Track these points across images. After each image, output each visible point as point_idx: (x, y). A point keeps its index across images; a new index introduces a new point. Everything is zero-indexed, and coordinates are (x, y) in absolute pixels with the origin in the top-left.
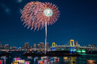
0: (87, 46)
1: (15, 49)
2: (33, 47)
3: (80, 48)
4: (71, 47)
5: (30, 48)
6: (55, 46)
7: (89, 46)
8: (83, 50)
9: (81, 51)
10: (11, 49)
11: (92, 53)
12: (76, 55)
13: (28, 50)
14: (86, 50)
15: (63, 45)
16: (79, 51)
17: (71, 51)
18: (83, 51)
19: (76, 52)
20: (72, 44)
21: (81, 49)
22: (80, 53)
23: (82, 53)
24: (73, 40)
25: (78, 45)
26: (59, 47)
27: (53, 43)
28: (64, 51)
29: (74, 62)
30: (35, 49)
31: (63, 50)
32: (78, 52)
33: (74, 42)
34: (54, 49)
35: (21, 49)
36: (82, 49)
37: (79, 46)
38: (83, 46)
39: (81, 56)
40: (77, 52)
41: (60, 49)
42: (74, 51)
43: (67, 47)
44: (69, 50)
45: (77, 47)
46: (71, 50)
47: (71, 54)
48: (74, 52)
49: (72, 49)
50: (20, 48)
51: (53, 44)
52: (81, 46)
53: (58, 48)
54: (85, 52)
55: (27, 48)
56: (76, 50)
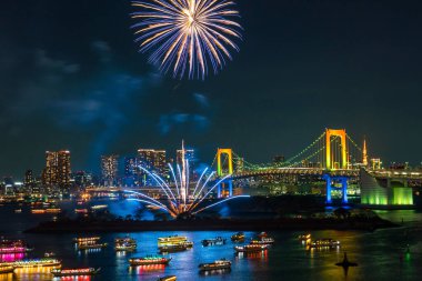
2: (98, 180)
3: (383, 181)
4: (328, 172)
5: (78, 183)
6: (234, 166)
8: (401, 190)
9: (390, 196)
12: (356, 219)
13: (66, 196)
14: (415, 189)
15: (278, 160)
16: (379, 200)
17: (329, 198)
18: (403, 199)
19: (359, 200)
20: (337, 157)
21: (388, 186)
22: (381, 207)
23: (392, 208)
24: (340, 134)
25: (370, 163)
26: (256, 176)
27: (221, 151)
28: (289, 198)
30: (112, 188)
31: (279, 190)
32: (372, 202)
34: (227, 186)
35: (24, 189)
36: (398, 184)
37: (377, 166)
38: (401, 168)
39: (388, 224)
40: (364, 201)
41: (260, 187)
42: (346, 198)
43: (307, 175)
44: (315, 192)
45: (362, 171)
46: (332, 194)
47: (329, 215)
48: (345, 204)
49: (333, 187)
50: (15, 187)
51: (224, 156)
52: (387, 166)
53: (252, 182)
54: (411, 202)
55: (62, 186)
56: (359, 191)
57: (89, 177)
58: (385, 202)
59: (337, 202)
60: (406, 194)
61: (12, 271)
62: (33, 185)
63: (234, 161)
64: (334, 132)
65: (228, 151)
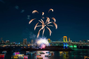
0: (79, 42)
1: (15, 44)
2: (31, 43)
4: (64, 42)
6: (50, 41)
7: (80, 42)
8: (75, 45)
10: (12, 45)
11: (83, 48)
12: (68, 50)
13: (26, 45)
14: (77, 45)
15: (57, 41)
18: (75, 47)
20: (65, 40)
21: (73, 45)
22: (72, 48)
28: (58, 46)
29: (67, 56)
30: (33, 44)
32: (70, 47)
33: (67, 38)
35: (20, 44)
37: (71, 42)
38: (75, 42)
40: (69, 47)
42: (67, 46)
43: (61, 43)
44: (62, 45)
45: (69, 42)
46: (64, 46)
47: (64, 49)
50: (19, 44)
52: (73, 42)
53: (53, 44)
55: (25, 44)
56: (69, 45)
57: (29, 43)
58: (72, 47)
59: (65, 47)
60: (76, 46)
61: (18, 56)
62: (21, 44)
63: (50, 40)
64: (65, 37)
65: (49, 39)
